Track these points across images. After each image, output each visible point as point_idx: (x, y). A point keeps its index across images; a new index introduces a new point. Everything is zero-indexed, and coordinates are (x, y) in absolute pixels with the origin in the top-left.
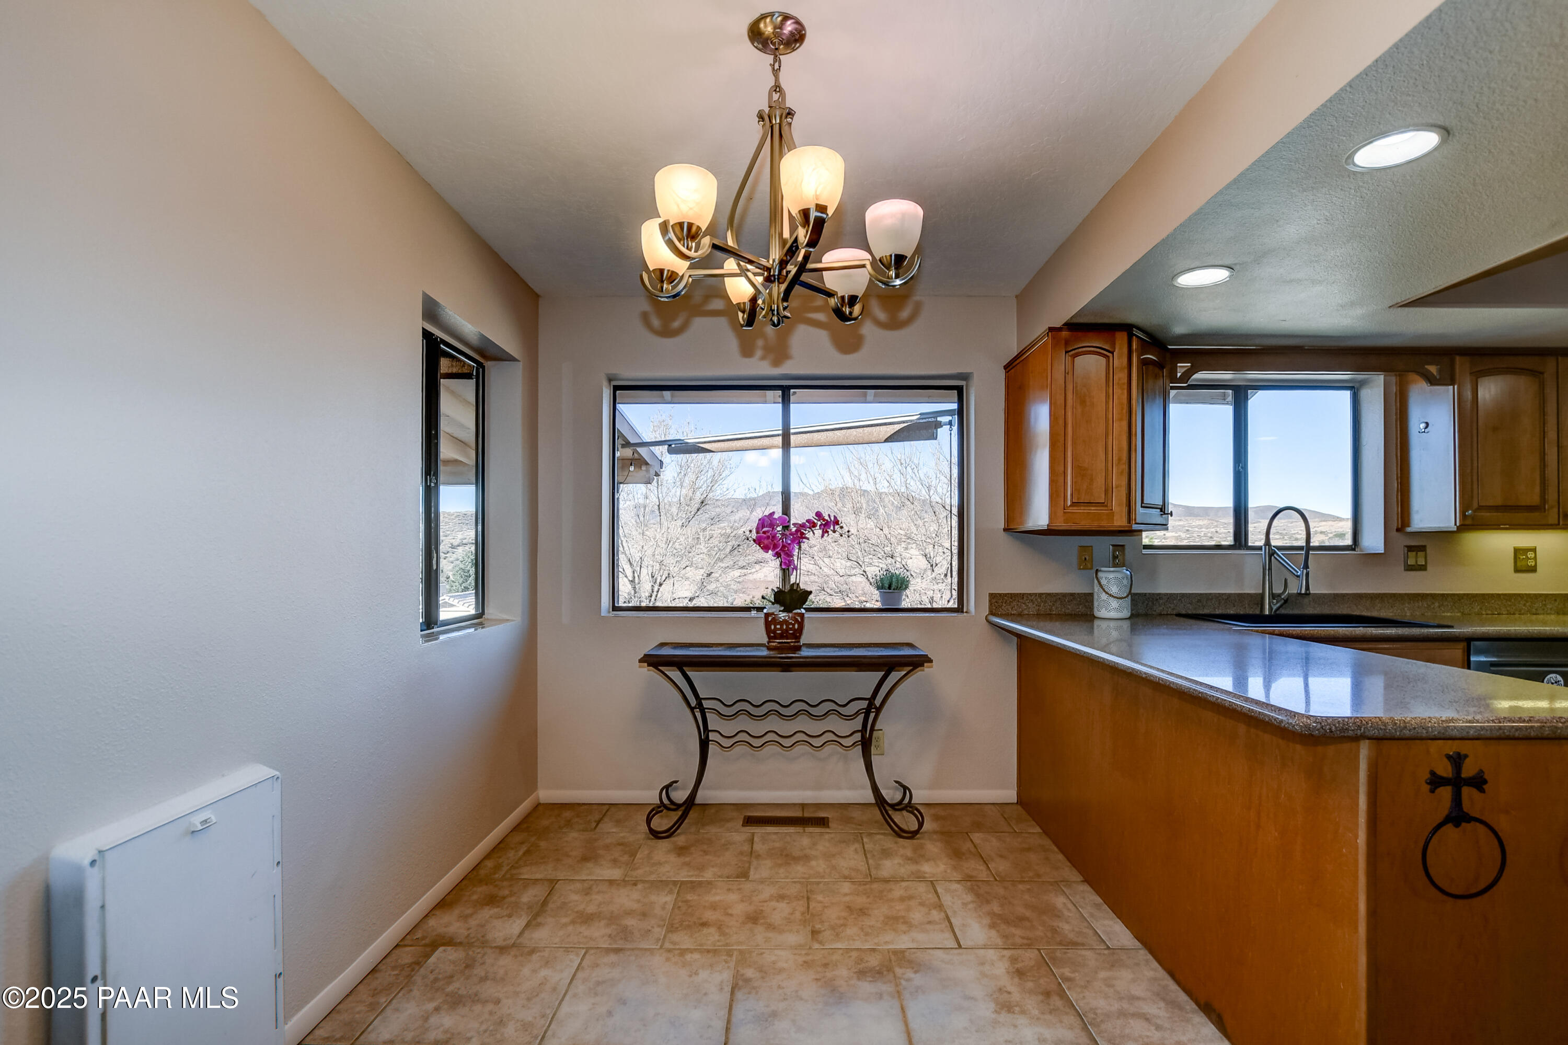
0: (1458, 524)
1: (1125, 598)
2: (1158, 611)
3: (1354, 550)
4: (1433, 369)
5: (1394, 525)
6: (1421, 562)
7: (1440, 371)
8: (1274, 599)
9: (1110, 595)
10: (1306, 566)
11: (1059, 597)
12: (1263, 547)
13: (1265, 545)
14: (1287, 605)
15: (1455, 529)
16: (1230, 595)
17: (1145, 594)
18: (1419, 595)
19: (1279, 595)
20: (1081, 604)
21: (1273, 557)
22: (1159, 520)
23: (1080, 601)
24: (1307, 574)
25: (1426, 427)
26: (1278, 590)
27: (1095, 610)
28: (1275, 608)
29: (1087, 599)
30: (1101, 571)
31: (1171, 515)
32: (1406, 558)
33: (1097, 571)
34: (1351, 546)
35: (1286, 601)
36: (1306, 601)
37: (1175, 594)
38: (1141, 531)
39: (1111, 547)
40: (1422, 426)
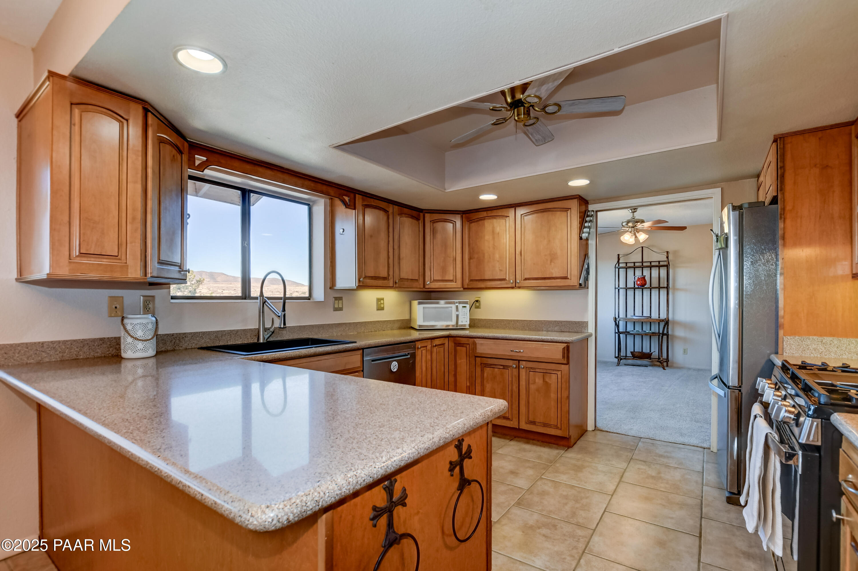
0: (357, 285)
1: (150, 340)
2: (184, 347)
3: (309, 299)
4: (347, 199)
5: (329, 285)
6: (340, 306)
7: (350, 200)
8: (265, 331)
9: (136, 339)
10: (284, 310)
11: (86, 342)
12: (259, 298)
13: (260, 296)
14: (273, 334)
15: (356, 288)
16: (237, 331)
17: (173, 335)
18: (339, 324)
19: (269, 329)
20: (111, 347)
21: (265, 305)
22: (177, 276)
23: (110, 345)
24: (284, 315)
25: (343, 232)
26: (268, 325)
27: (122, 352)
28: (266, 337)
29: (116, 342)
30: (127, 318)
31: (189, 272)
32: (334, 304)
33: (123, 318)
34: (308, 297)
35: (273, 332)
36: (284, 332)
37: (197, 332)
38: (169, 284)
39: (142, 297)
40: (342, 230)
